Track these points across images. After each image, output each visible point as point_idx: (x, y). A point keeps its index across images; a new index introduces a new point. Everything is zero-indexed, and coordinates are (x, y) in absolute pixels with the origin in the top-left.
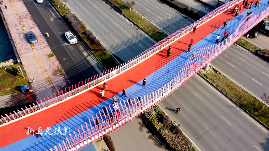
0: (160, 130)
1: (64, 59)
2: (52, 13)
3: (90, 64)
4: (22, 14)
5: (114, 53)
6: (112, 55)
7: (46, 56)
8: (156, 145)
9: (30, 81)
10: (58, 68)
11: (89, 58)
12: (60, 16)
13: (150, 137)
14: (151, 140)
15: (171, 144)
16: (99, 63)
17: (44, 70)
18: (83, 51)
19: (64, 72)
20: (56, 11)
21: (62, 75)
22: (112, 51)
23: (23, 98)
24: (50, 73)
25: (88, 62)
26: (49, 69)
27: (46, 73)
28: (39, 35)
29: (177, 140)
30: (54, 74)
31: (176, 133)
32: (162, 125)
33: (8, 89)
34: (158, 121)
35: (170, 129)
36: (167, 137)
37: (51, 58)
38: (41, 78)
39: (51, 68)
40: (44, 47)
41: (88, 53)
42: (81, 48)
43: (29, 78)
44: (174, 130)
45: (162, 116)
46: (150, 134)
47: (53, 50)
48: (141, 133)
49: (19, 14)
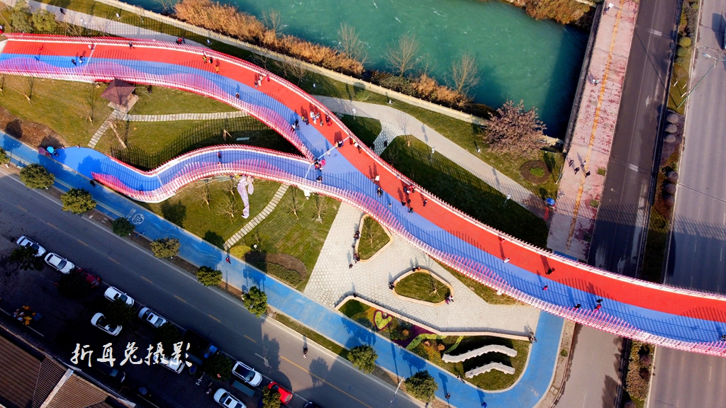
0: (631, 360)
1: (612, 190)
2: (657, 87)
3: (634, 221)
4: (618, 58)
5: (676, 231)
6: (671, 231)
7: (597, 168)
8: (615, 366)
9: (559, 192)
10: (596, 199)
11: (640, 212)
12: (663, 103)
13: (616, 355)
14: (615, 358)
15: (628, 379)
16: (645, 230)
17: (581, 187)
18: (642, 197)
19: (598, 209)
20: (666, 86)
21: (594, 211)
22: (676, 226)
23: (541, 207)
24: (585, 197)
25: (635, 216)
26: (586, 192)
27: (579, 194)
28: (612, 123)
29: (637, 382)
30: (587, 203)
31: (642, 377)
32: (638, 358)
33: (534, 184)
34: (639, 353)
35: (641, 369)
36: (631, 371)
37: (599, 176)
38: (571, 197)
39: (590, 192)
40: (603, 151)
41: (645, 204)
42: (643, 189)
43: (560, 187)
44: (645, 373)
45: (648, 351)
46: (620, 353)
47: (610, 164)
48: (613, 345)
49: (613, 56)
